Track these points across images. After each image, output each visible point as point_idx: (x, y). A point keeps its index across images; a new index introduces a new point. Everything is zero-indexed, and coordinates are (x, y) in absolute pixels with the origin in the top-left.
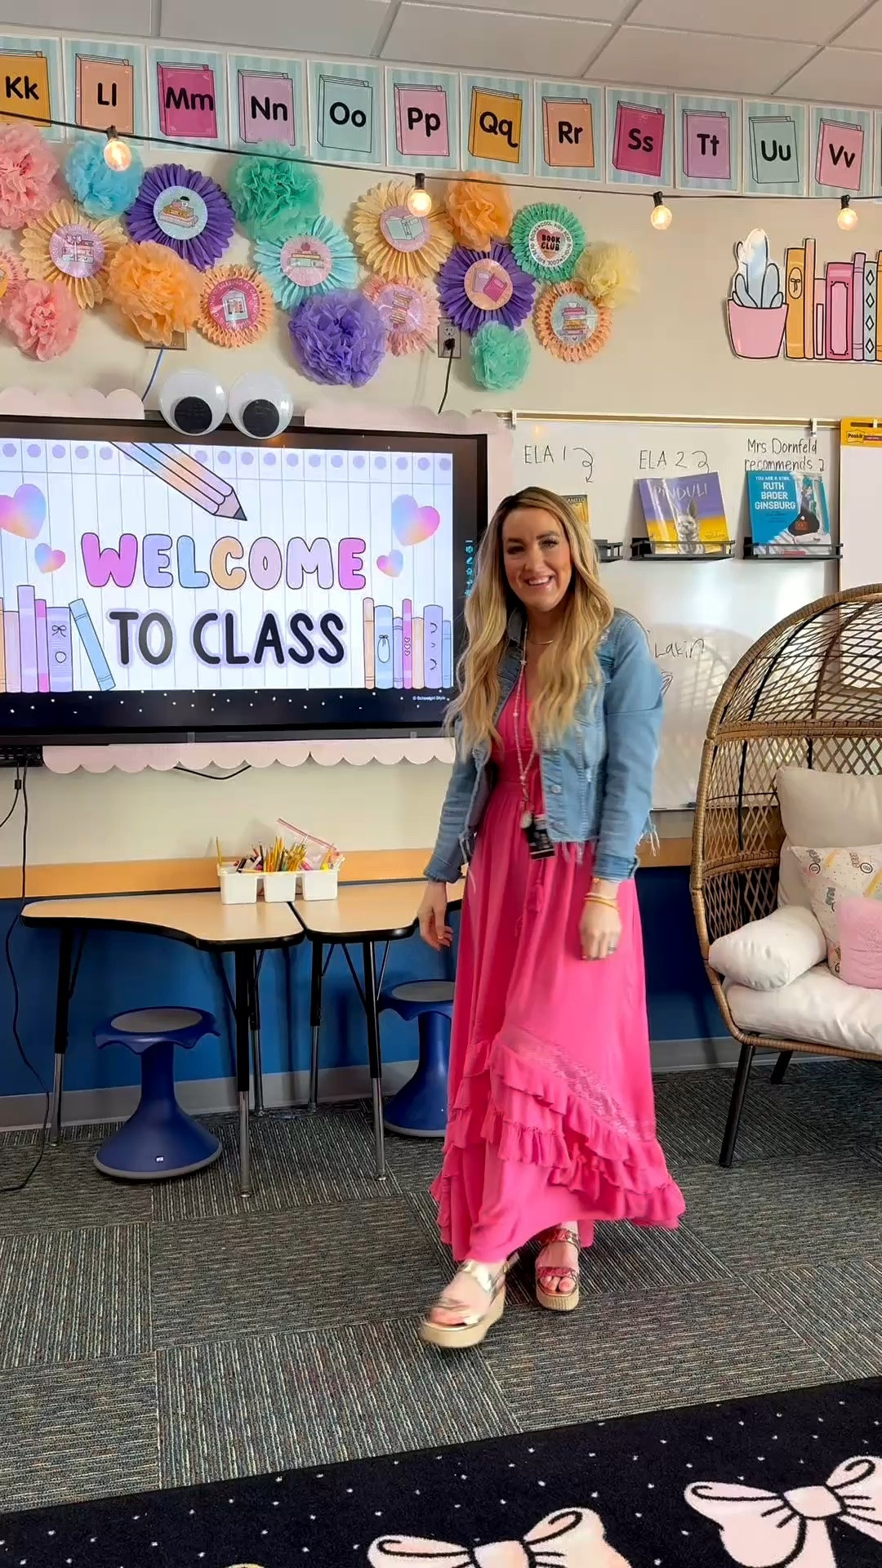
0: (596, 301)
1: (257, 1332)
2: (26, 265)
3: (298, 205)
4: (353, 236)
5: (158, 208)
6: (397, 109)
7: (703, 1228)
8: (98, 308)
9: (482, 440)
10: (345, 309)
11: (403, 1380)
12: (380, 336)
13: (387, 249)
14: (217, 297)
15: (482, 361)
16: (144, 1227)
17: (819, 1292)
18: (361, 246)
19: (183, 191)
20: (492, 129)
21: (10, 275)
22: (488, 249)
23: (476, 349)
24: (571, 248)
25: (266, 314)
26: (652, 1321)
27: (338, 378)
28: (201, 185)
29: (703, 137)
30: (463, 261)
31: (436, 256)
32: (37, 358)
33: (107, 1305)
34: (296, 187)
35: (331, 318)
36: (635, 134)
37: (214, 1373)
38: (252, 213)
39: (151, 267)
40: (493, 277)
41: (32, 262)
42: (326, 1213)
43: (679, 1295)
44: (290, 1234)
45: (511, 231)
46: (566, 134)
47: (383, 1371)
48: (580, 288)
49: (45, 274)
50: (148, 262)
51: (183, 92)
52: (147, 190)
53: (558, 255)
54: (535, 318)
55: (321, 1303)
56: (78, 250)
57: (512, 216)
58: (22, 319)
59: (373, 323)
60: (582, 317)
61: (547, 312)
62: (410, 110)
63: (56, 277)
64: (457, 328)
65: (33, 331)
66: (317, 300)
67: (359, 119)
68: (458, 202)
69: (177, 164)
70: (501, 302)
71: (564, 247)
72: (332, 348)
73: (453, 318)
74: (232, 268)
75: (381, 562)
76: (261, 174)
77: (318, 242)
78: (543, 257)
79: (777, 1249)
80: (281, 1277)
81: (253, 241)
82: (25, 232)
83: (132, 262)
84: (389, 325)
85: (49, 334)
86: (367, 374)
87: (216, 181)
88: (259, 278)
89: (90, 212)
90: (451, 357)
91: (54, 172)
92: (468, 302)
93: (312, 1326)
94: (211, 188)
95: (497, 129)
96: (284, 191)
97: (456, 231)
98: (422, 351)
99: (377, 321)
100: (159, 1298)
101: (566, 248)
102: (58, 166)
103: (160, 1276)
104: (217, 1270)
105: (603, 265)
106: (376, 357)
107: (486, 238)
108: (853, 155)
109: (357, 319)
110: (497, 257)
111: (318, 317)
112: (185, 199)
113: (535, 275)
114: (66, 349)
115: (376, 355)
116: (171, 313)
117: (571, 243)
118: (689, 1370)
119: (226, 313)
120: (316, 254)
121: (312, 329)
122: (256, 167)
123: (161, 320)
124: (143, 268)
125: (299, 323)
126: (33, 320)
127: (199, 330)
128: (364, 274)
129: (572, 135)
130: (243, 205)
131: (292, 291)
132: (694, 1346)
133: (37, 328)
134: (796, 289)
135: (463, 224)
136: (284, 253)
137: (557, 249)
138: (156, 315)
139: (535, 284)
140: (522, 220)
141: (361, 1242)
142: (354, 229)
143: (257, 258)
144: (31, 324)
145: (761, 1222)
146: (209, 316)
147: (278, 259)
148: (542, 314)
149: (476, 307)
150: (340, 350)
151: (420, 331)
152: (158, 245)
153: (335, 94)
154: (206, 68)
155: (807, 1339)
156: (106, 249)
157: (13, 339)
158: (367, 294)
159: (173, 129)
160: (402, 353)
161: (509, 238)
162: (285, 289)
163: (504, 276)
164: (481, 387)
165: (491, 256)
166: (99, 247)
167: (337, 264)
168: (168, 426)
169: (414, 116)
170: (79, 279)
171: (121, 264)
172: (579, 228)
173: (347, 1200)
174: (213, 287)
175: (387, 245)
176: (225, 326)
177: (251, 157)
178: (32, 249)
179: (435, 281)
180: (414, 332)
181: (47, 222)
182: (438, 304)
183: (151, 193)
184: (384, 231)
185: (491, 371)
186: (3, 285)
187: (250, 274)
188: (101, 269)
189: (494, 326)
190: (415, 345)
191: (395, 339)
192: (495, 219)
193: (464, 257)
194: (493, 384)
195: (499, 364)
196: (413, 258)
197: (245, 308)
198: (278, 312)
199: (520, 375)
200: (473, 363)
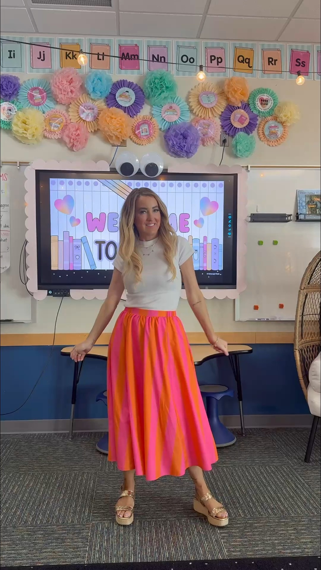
0: (282, 123)
3: (168, 92)
4: (188, 103)
5: (117, 95)
6: (206, 56)
8: (96, 132)
9: (236, 176)
10: (185, 129)
12: (198, 139)
13: (201, 107)
14: (138, 127)
15: (237, 146)
16: (96, 473)
18: (191, 106)
19: (126, 89)
20: (242, 62)
21: (64, 121)
22: (240, 105)
23: (235, 142)
24: (273, 104)
25: (156, 133)
27: (182, 155)
28: (133, 87)
30: (230, 111)
31: (220, 109)
32: (74, 151)
34: (167, 85)
35: (179, 133)
36: (298, 61)
38: (151, 96)
39: (113, 116)
40: (242, 116)
41: (72, 116)
43: (307, 520)
45: (249, 98)
46: (271, 62)
48: (276, 119)
49: (77, 120)
50: (113, 114)
51: (128, 54)
52: (114, 89)
53: (267, 107)
54: (258, 130)
55: (159, 509)
56: (89, 111)
57: (249, 93)
58: (68, 136)
59: (195, 134)
60: (277, 129)
61: (263, 128)
62: (211, 56)
63: (81, 121)
64: (228, 135)
65: (72, 140)
66: (174, 126)
67: (192, 60)
68: (228, 88)
69: (125, 79)
70: (245, 125)
71: (269, 104)
72: (179, 144)
73: (226, 131)
74: (143, 117)
75: (196, 222)
76: (154, 81)
77: (175, 105)
78: (262, 108)
81: (152, 106)
82: (70, 106)
83: (107, 115)
84: (201, 135)
85: (78, 141)
86: (193, 153)
87: (139, 85)
88: (153, 119)
89: (93, 98)
90: (225, 146)
91: (81, 84)
92: (232, 125)
93: (154, 518)
94: (137, 88)
95: (244, 62)
96: (163, 87)
97: (228, 99)
98: (214, 144)
99: (197, 133)
100: (97, 502)
102: (82, 82)
103: (99, 493)
105: (285, 110)
107: (239, 101)
109: (189, 133)
110: (243, 108)
111: (174, 133)
112: (128, 92)
113: (258, 115)
114: (84, 147)
115: (196, 146)
116: (120, 133)
117: (272, 102)
119: (141, 133)
120: (175, 110)
121: (172, 137)
122: (153, 79)
123: (116, 136)
124: (111, 117)
125: (168, 135)
126: (72, 137)
127: (131, 139)
128: (193, 117)
129: (273, 62)
130: (148, 93)
131: (165, 124)
133: (73, 140)
135: (230, 96)
136: (163, 110)
137: (267, 104)
138: (115, 134)
140: (253, 94)
142: (189, 100)
143: (153, 112)
146: (135, 134)
147: (161, 112)
148: (260, 129)
149: (235, 127)
150: (182, 144)
151: (213, 137)
152: (117, 109)
153: (183, 52)
154: (136, 45)
156: (99, 111)
157: (65, 144)
158: (193, 124)
159: (124, 67)
160: (206, 145)
161: (248, 101)
162: (163, 123)
163: (247, 116)
164: (236, 156)
165: (241, 108)
166: (96, 111)
167: (182, 113)
168: (119, 174)
169: (212, 58)
170: (89, 122)
171: (103, 116)
172: (276, 97)
174: (136, 123)
175: (201, 105)
176: (140, 137)
177: (151, 75)
178: (72, 112)
179: (220, 118)
180: (211, 137)
181: (78, 102)
182: (220, 127)
183: (115, 90)
184: (200, 101)
185: (239, 150)
186: (62, 125)
187: (150, 119)
188: (97, 118)
189: (241, 135)
190: (211, 142)
191: (204, 140)
192: (243, 94)
193: (231, 109)
194: (240, 155)
195: (243, 147)
196: (211, 110)
197: (148, 130)
198: (161, 132)
199: (252, 152)
200: (233, 147)
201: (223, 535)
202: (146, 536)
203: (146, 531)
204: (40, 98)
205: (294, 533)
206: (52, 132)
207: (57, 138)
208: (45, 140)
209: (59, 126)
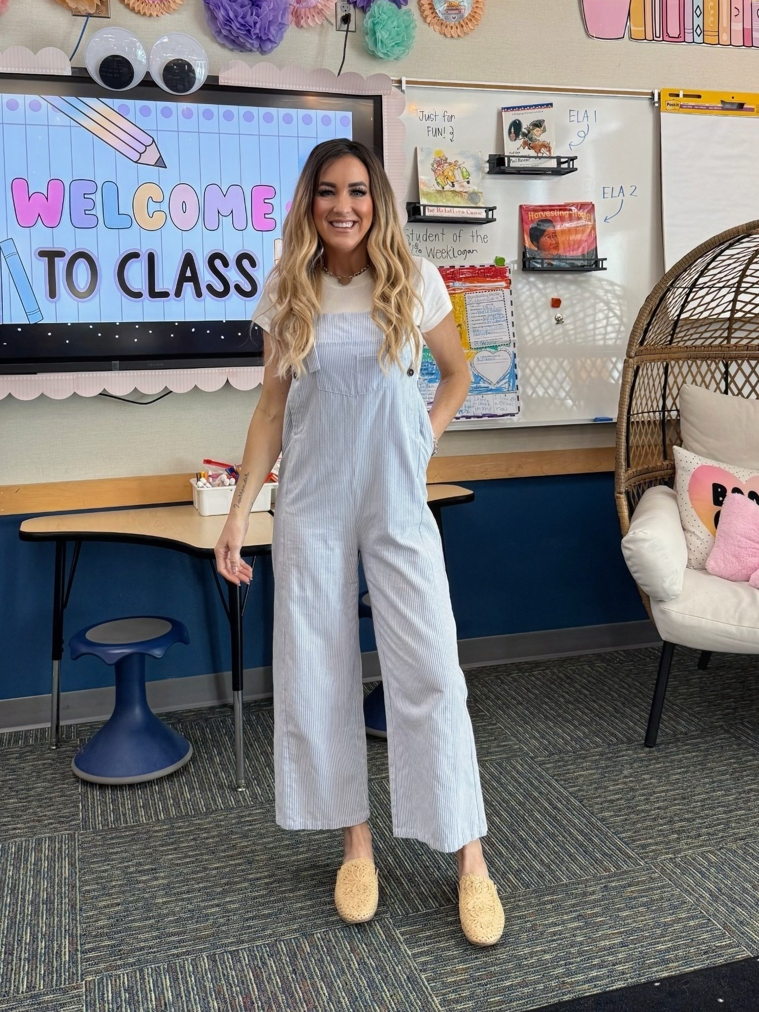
1: (188, 953)
7: (607, 814)
9: (377, 100)
11: (340, 1002)
12: (285, 10)
15: (375, 33)
16: (72, 838)
17: (727, 876)
23: (370, 21)
26: (579, 918)
27: (248, 44)
33: (34, 926)
37: (145, 1006)
42: (249, 815)
44: (217, 839)
47: (318, 992)
54: (420, 0)
55: (250, 915)
64: (352, 6)
72: (242, 18)
79: (678, 832)
80: (210, 887)
84: (293, 1)
86: (274, 43)
90: (347, 31)
93: (243, 942)
98: (322, 24)
100: (88, 917)
103: (89, 891)
104: (144, 882)
106: (281, 29)
115: (282, 26)
118: (623, 973)
132: (623, 944)
141: (286, 845)
145: (657, 805)
150: (249, 20)
151: (320, 6)
155: (729, 931)
160: (304, 26)
164: (373, 56)
168: (93, 82)
180: (315, 7)
185: (382, 42)
189: (384, 6)
190: (316, 18)
191: (298, 12)
194: (384, 54)
195: (390, 34)
199: (408, 48)
200: (367, 34)
201: (423, 959)
202: (234, 995)
203: (232, 982)
205: (580, 928)
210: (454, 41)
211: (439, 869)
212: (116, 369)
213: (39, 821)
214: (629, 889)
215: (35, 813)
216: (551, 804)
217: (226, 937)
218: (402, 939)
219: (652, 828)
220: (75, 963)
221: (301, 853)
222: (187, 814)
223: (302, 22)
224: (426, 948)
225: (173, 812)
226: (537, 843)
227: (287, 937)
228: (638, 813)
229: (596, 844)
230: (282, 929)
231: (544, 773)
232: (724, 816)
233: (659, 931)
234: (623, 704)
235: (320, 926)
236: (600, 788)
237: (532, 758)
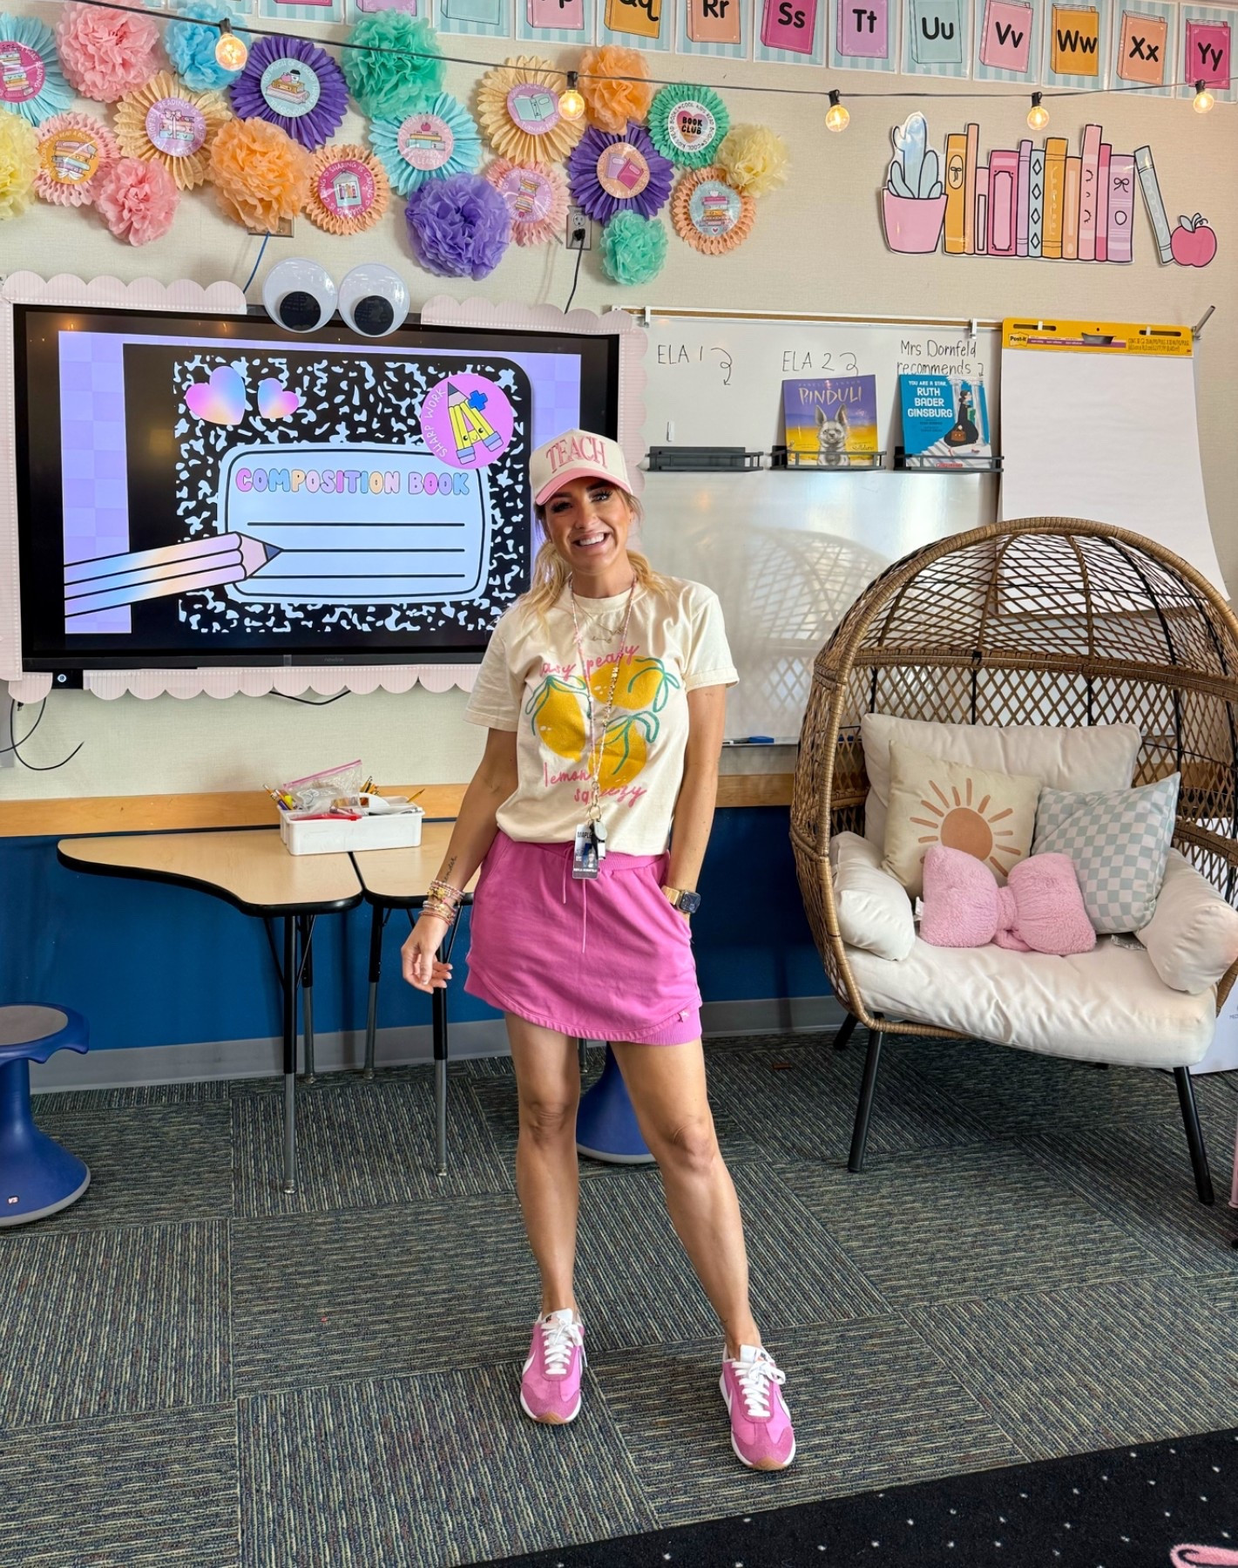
0: (739, 189)
2: (119, 141)
3: (419, 81)
4: (478, 116)
5: (266, 80)
8: (198, 190)
9: (613, 341)
10: (467, 197)
11: (520, 1450)
12: (505, 225)
13: (513, 131)
14: (328, 180)
15: (615, 253)
16: (224, 1225)
18: (486, 127)
19: (293, 63)
21: (102, 152)
22: (624, 131)
23: (609, 239)
24: (714, 132)
25: (381, 200)
27: (458, 270)
28: (313, 57)
29: (859, 13)
30: (597, 145)
31: (568, 140)
32: (131, 245)
34: (417, 62)
35: (453, 206)
36: (786, 8)
38: (368, 89)
39: (256, 147)
40: (628, 163)
41: (126, 138)
45: (649, 112)
46: (711, 7)
48: (722, 176)
49: (139, 152)
50: (254, 139)
52: (255, 63)
53: (702, 137)
54: (673, 207)
56: (177, 126)
57: (650, 98)
58: (114, 201)
59: (497, 211)
60: (724, 207)
61: (686, 201)
63: (154, 154)
64: (587, 218)
65: (126, 214)
66: (437, 186)
68: (592, 78)
69: (288, 33)
70: (637, 190)
71: (705, 132)
72: (452, 239)
73: (584, 206)
74: (344, 150)
76: (379, 47)
77: (439, 122)
78: (684, 142)
81: (369, 120)
82: (119, 106)
83: (236, 141)
84: (513, 213)
85: (144, 218)
86: (489, 267)
87: (330, 54)
88: (374, 160)
89: (190, 85)
90: (581, 249)
91: (153, 42)
92: (601, 189)
94: (324, 61)
96: (404, 66)
97: (590, 111)
98: (549, 242)
99: (502, 207)
100: (241, 1324)
101: (708, 132)
102: (158, 36)
105: (749, 149)
106: (498, 249)
107: (622, 120)
108: (1021, 35)
109: (480, 207)
110: (633, 141)
111: (438, 204)
112: (296, 72)
113: (674, 161)
114: (163, 235)
115: (500, 246)
116: (278, 199)
117: (714, 126)
119: (338, 197)
120: (437, 135)
121: (431, 218)
122: (374, 39)
123: (267, 206)
124: (249, 148)
125: (416, 210)
126: (127, 202)
127: (308, 216)
128: (488, 157)
129: (717, 9)
130: (359, 80)
131: (410, 175)
133: (130, 211)
134: (956, 178)
135: (597, 102)
136: (402, 134)
137: (699, 132)
138: (261, 200)
139: (673, 170)
140: (661, 101)
142: (479, 108)
143: (371, 138)
144: (123, 205)
146: (318, 200)
147: (396, 140)
148: (679, 203)
149: (608, 195)
150: (461, 240)
151: (547, 220)
152: (265, 123)
156: (208, 125)
157: (104, 222)
158: (491, 179)
160: (528, 243)
161: (647, 120)
162: (402, 173)
163: (641, 162)
164: (613, 281)
165: (627, 139)
166: (200, 123)
167: (459, 146)
168: (272, 322)
170: (178, 159)
171: (224, 143)
172: (724, 110)
173: (452, 1196)
174: (324, 169)
175: (514, 126)
176: (336, 212)
177: (368, 29)
178: (128, 125)
179: (566, 166)
180: (542, 221)
181: (142, 93)
182: (568, 191)
183: (260, 66)
184: (511, 110)
185: (624, 265)
186: (94, 164)
187: (364, 156)
188: (202, 148)
189: (628, 216)
190: (542, 235)
191: (521, 228)
192: (635, 100)
193: (597, 140)
194: (627, 279)
195: (633, 257)
196: (542, 141)
197: (358, 193)
198: (395, 197)
199: (655, 269)
200: (605, 255)
203: (400, 1415)
204: (24, 76)
206: (62, 185)
207: (77, 203)
208: (38, 210)
209: (85, 166)
210: (714, 258)
211: (645, 1297)
212: (287, 665)
213: (186, 1201)
214: (870, 1342)
215: (181, 1191)
216: (787, 1225)
217: (395, 1361)
218: (596, 1380)
219: (907, 1265)
220: (227, 1378)
221: (486, 1265)
222: (355, 1206)
223: (525, 240)
224: (622, 1394)
225: (339, 1201)
226: (765, 1275)
227: (465, 1366)
228: (892, 1245)
229: (836, 1281)
230: (460, 1357)
231: (782, 1185)
232: (998, 1257)
233: (899, 1396)
234: (892, 1099)
235: (504, 1357)
236: (851, 1209)
237: (769, 1164)
